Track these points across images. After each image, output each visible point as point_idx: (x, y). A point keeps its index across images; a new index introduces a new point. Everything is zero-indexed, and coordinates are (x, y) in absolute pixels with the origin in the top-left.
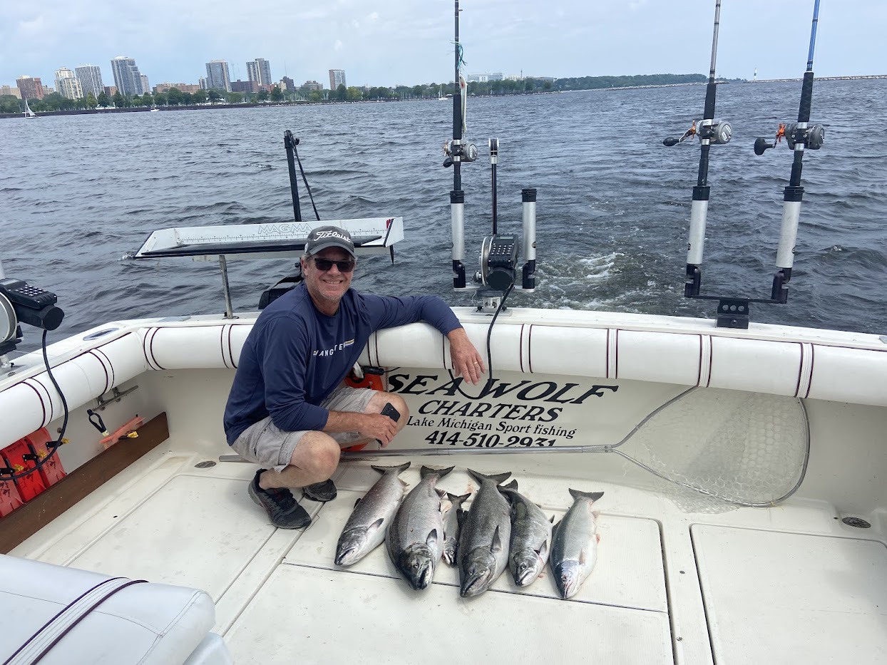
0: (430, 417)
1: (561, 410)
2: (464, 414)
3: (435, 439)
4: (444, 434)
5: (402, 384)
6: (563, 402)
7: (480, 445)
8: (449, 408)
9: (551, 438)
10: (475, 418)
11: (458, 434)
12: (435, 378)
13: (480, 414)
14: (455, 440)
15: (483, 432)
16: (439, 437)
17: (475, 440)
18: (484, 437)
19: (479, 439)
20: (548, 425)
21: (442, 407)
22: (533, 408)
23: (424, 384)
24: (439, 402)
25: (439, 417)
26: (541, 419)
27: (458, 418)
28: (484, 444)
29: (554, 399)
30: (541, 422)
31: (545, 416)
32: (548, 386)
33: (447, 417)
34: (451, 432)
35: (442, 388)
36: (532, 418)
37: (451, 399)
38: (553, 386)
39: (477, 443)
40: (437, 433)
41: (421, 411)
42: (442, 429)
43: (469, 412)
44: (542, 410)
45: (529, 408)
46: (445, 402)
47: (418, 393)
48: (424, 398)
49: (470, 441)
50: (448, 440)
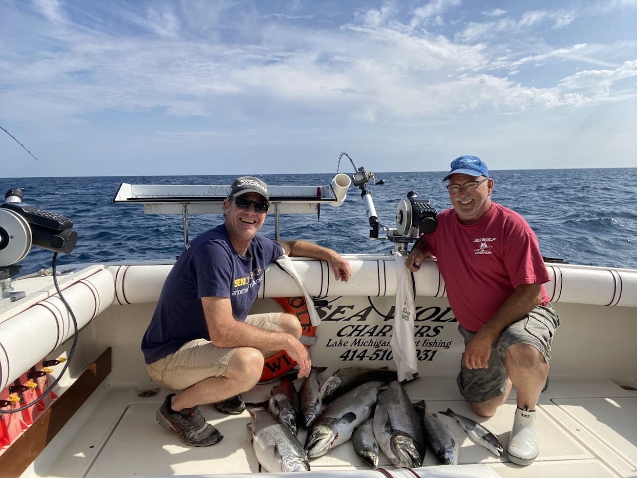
0: (345, 339)
1: (442, 327)
2: (371, 335)
3: (347, 356)
4: (355, 352)
5: (325, 313)
6: (444, 321)
7: (382, 359)
8: (361, 331)
9: (433, 349)
10: (380, 338)
11: (365, 351)
12: (352, 307)
13: (384, 335)
14: (364, 356)
15: (384, 348)
16: (351, 354)
17: (378, 355)
18: (385, 352)
19: (381, 353)
20: (432, 340)
21: (356, 330)
22: (423, 327)
23: (343, 312)
24: (353, 326)
25: (353, 338)
26: (428, 335)
27: (367, 338)
28: (385, 358)
29: (438, 320)
30: (428, 338)
31: (431, 332)
32: (435, 310)
33: (358, 338)
34: (361, 349)
35: (357, 315)
36: (422, 335)
37: (363, 323)
38: (438, 309)
39: (380, 358)
40: (349, 351)
41: (339, 334)
42: (354, 348)
43: (375, 333)
44: (429, 328)
45: (420, 327)
46: (358, 326)
47: (337, 320)
48: (342, 324)
49: (375, 356)
50: (358, 356)
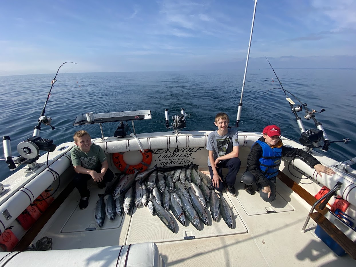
0: (160, 159)
1: (192, 154)
2: (169, 157)
3: (162, 164)
4: (164, 162)
5: (153, 152)
6: (192, 152)
7: (173, 164)
8: (166, 156)
9: (189, 160)
11: (168, 162)
12: (162, 150)
13: (173, 157)
14: (167, 163)
17: (172, 163)
18: (174, 162)
19: (173, 162)
20: (189, 157)
21: (164, 156)
23: (159, 151)
25: (163, 158)
26: (187, 156)
27: (168, 158)
28: (174, 163)
29: (190, 151)
30: (187, 157)
31: (188, 155)
33: (165, 158)
35: (164, 152)
36: (185, 156)
37: (166, 154)
38: (190, 149)
40: (162, 162)
41: (159, 158)
42: (164, 161)
44: (188, 154)
45: (184, 154)
47: (158, 154)
48: (159, 155)
50: (165, 164)
